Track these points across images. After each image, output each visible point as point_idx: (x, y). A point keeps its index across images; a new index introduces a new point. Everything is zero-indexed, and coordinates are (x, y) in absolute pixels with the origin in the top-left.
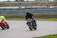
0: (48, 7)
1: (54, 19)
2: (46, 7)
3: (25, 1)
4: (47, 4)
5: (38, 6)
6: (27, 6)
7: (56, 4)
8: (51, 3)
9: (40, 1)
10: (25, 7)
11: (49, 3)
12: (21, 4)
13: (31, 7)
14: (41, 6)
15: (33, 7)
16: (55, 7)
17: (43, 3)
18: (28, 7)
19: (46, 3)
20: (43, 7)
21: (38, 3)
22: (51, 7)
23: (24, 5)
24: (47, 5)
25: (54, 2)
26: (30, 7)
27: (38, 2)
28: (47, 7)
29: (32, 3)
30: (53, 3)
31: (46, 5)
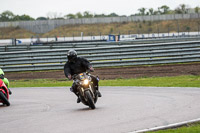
0: (114, 37)
1: (136, 80)
2: (106, 37)
3: (33, 19)
4: (110, 27)
5: (79, 35)
6: (42, 35)
7: (143, 25)
8: (124, 23)
9: (85, 17)
10: (35, 40)
11: (117, 25)
12: (18, 28)
13: (54, 39)
14: (89, 35)
15: (60, 39)
16: (141, 36)
17: (97, 24)
18: (44, 40)
19: (106, 24)
20: (98, 38)
21: (77, 25)
22: (126, 38)
23: (30, 32)
24: (112, 30)
25: (134, 19)
26: (50, 40)
27: (79, 21)
28: (112, 38)
29: (57, 26)
30: (133, 25)
31: (107, 30)
